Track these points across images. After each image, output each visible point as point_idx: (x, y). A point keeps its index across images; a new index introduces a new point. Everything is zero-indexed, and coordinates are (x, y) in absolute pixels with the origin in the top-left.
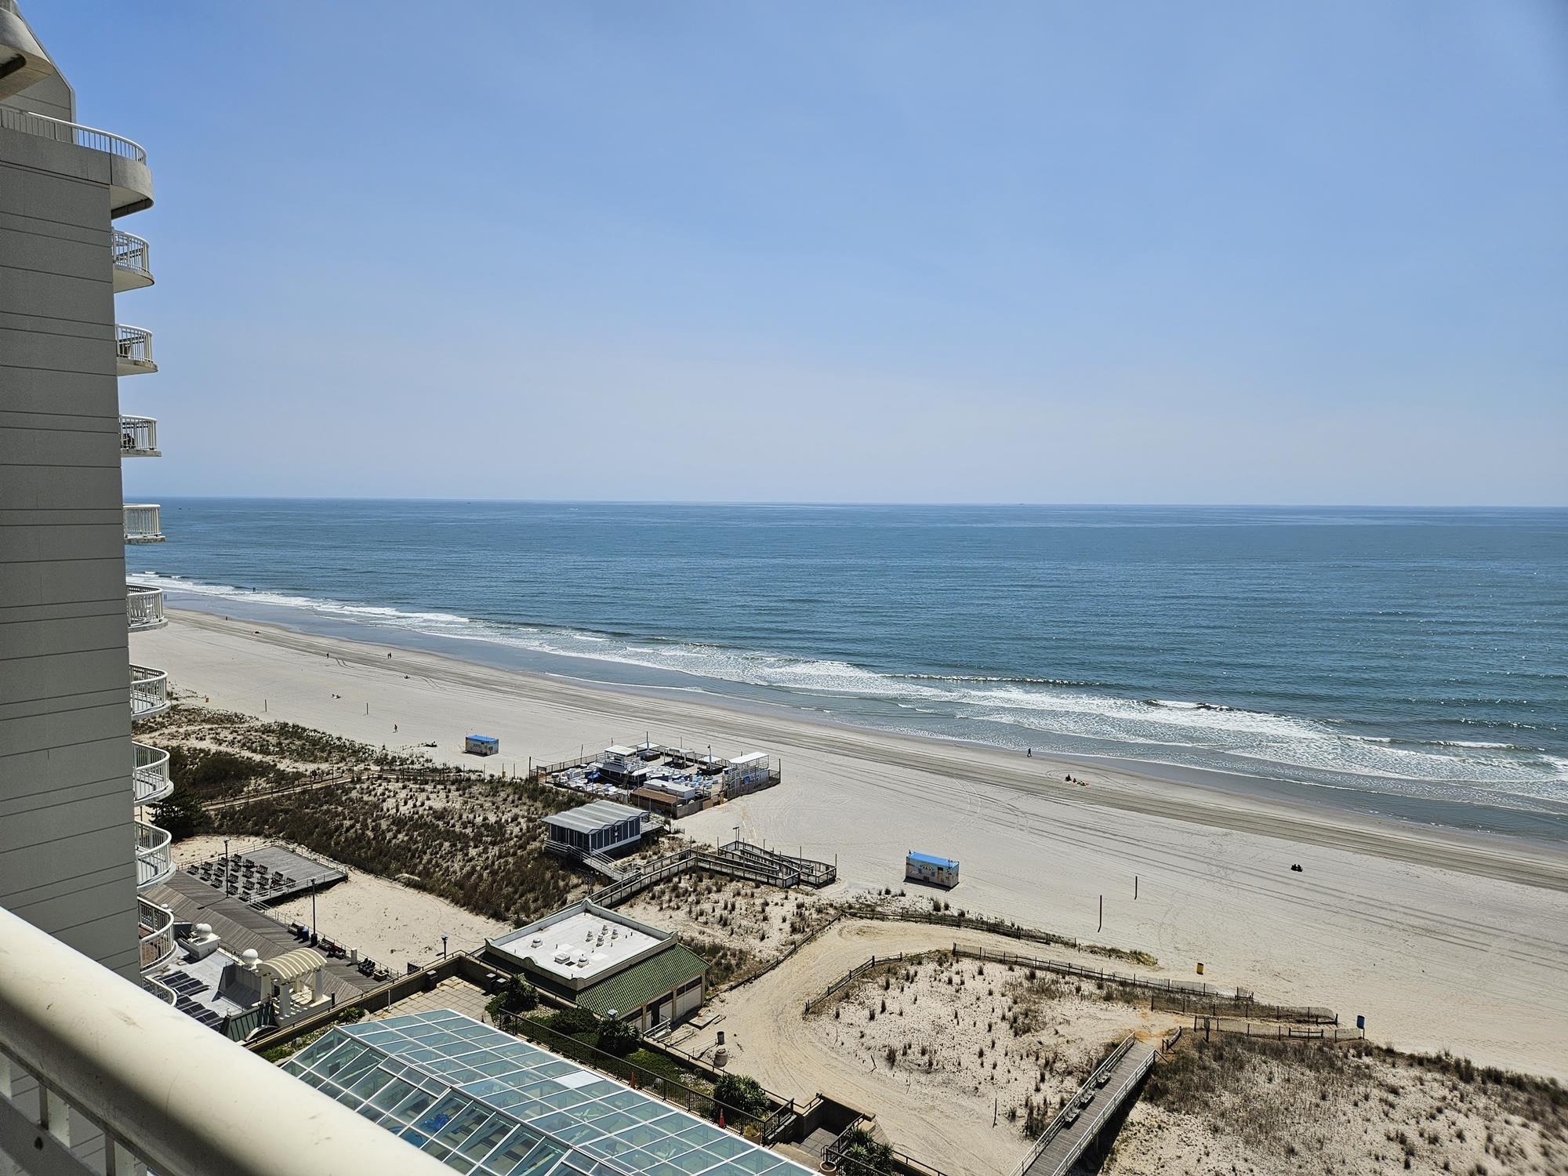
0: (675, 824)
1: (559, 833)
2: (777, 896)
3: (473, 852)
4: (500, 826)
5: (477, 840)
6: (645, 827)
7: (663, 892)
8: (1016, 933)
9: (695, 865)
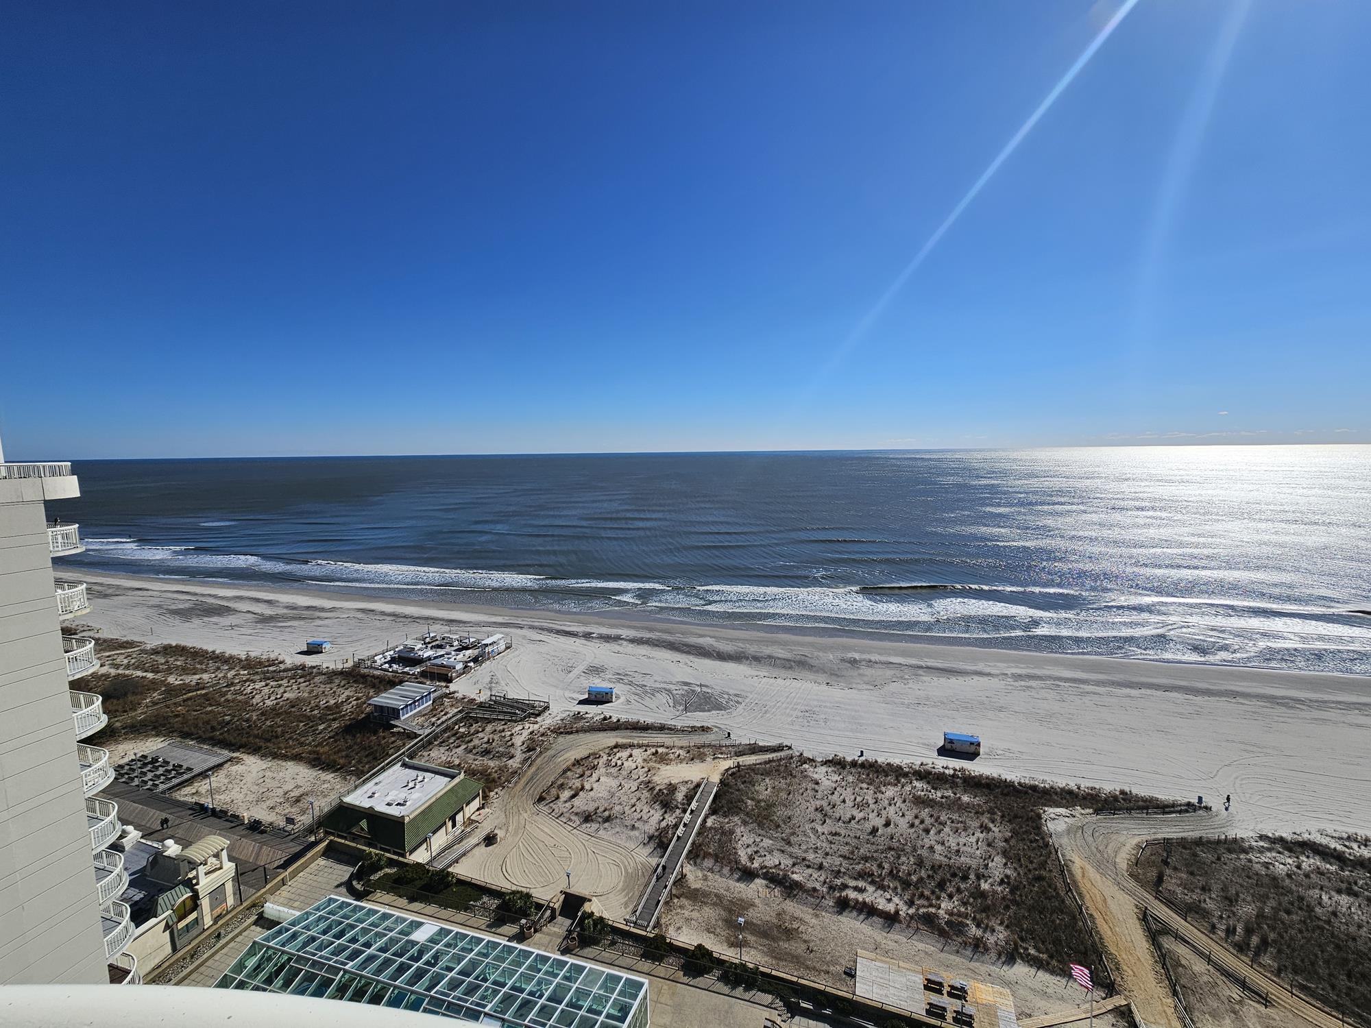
0: (452, 687)
1: (377, 709)
2: (518, 728)
3: (320, 728)
4: (337, 706)
6: (434, 695)
8: (647, 728)
9: (467, 716)
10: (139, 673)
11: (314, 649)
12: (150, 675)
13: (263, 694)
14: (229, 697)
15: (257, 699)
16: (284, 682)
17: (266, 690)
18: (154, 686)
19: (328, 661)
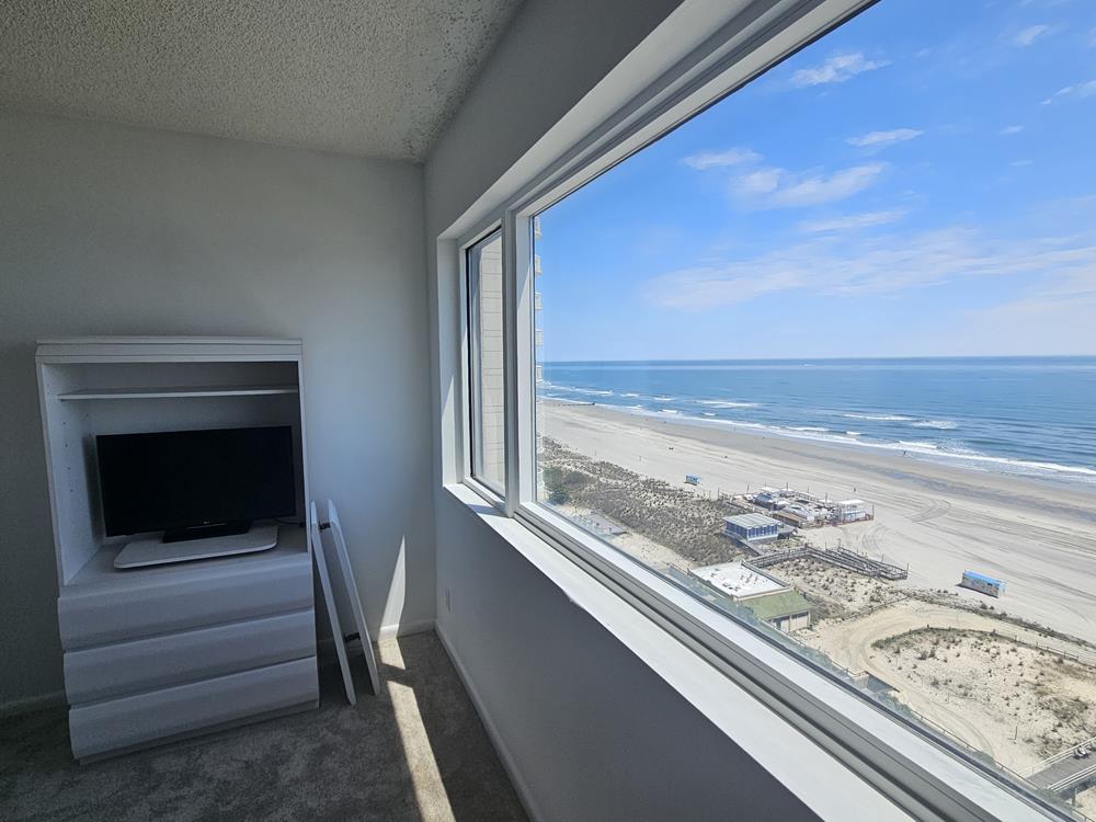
0: (801, 532)
1: (731, 526)
2: (863, 580)
3: (685, 530)
4: (701, 520)
5: (688, 525)
6: (781, 531)
7: (789, 566)
8: (1051, 634)
9: (810, 554)
10: (586, 473)
11: (692, 481)
12: (591, 475)
13: (652, 500)
14: (631, 496)
15: (648, 501)
16: (666, 497)
17: (654, 499)
18: (592, 481)
19: (699, 491)
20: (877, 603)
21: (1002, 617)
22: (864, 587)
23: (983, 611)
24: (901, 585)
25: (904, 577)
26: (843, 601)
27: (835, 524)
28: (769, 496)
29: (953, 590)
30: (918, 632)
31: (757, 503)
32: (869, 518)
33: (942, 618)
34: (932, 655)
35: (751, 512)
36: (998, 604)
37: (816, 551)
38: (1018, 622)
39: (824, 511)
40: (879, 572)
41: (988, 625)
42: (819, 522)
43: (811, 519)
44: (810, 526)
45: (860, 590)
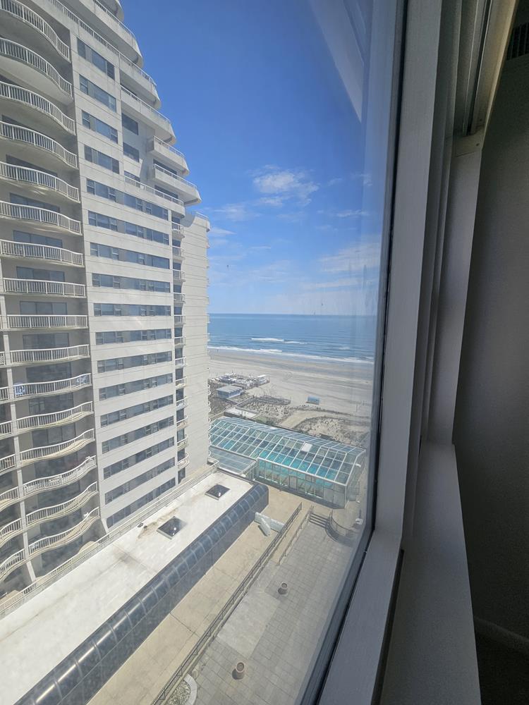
0: (247, 391)
1: (220, 393)
2: (279, 407)
6: (241, 392)
7: (250, 406)
8: (339, 413)
9: (255, 399)
20: (287, 414)
21: (324, 411)
22: (281, 409)
23: (318, 410)
24: (290, 406)
25: (289, 403)
26: (275, 416)
27: (257, 386)
28: (228, 377)
29: (307, 405)
30: (304, 422)
31: (223, 381)
32: (268, 382)
33: (309, 415)
34: (311, 429)
35: (224, 386)
36: (321, 406)
37: (257, 398)
38: (328, 411)
39: (251, 381)
40: (281, 402)
41: (323, 414)
42: (252, 386)
43: (248, 385)
44: (249, 389)
45: (280, 410)
